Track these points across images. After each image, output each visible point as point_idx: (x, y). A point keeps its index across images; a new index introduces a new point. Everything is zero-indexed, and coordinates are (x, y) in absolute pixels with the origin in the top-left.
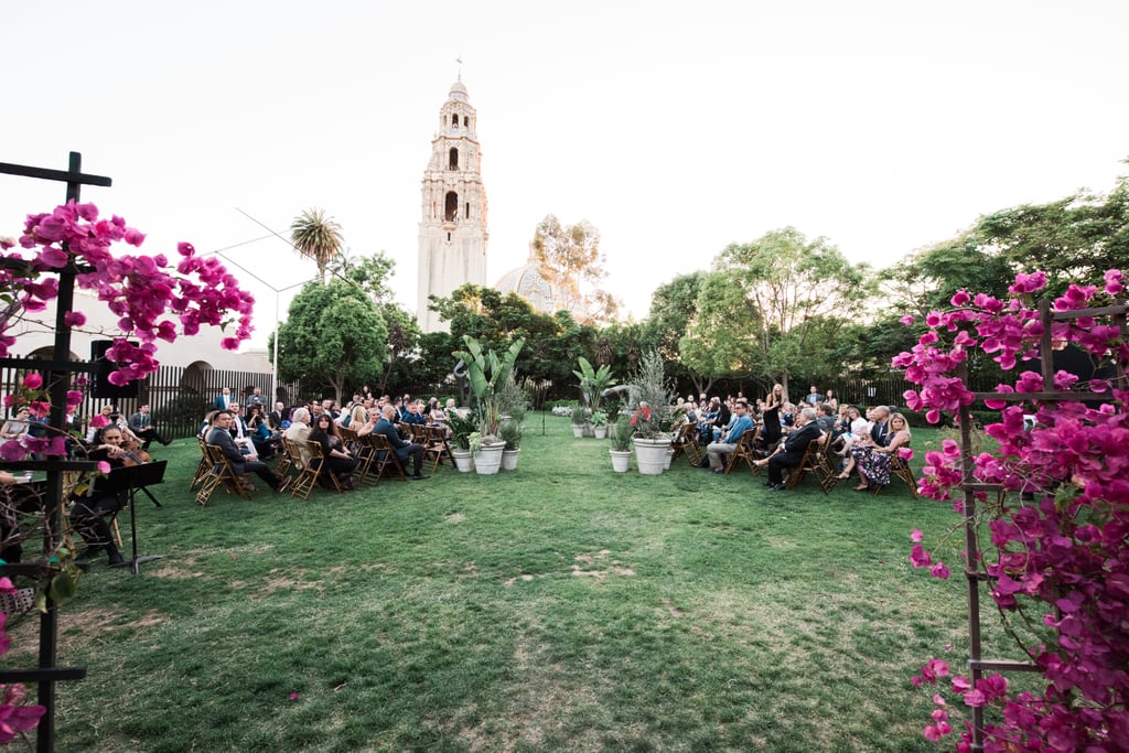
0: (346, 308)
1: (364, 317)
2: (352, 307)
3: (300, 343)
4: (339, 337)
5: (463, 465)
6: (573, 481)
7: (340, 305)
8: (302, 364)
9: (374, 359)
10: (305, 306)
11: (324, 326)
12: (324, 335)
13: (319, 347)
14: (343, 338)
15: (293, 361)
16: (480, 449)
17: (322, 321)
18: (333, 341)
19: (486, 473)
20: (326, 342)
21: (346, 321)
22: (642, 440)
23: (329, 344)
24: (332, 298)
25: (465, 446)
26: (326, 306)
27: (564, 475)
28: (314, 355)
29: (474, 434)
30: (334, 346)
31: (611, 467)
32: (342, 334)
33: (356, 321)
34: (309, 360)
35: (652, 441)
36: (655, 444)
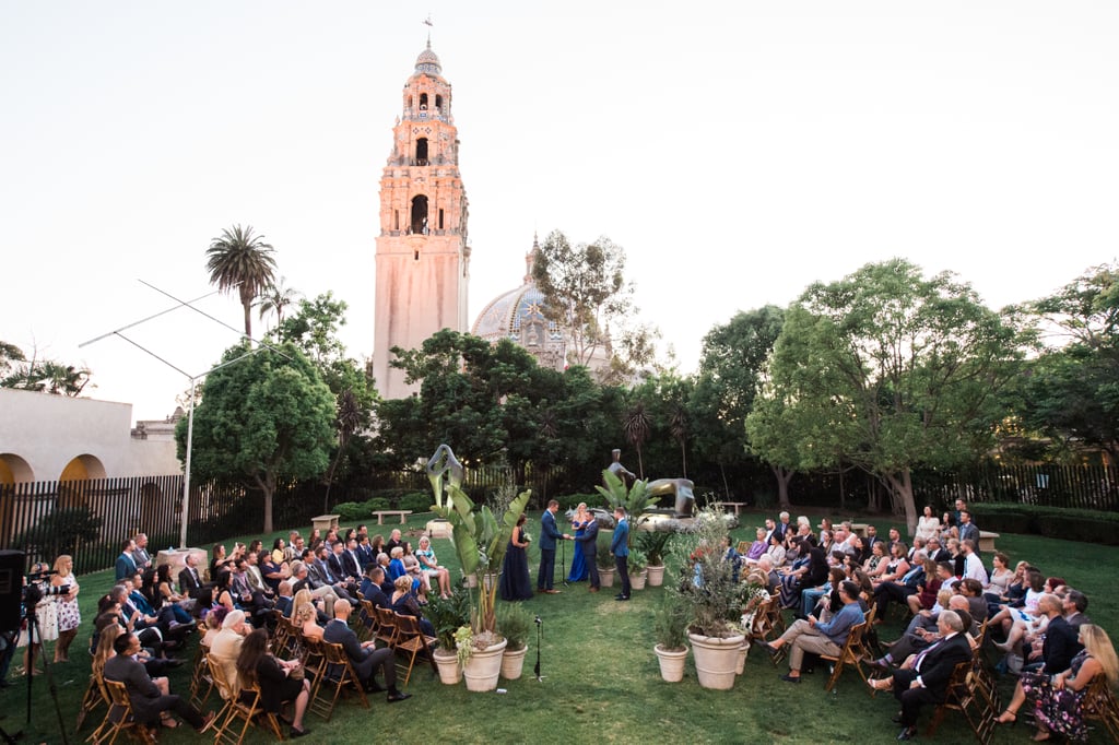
0: (282, 383)
1: (306, 394)
2: (288, 382)
3: (219, 434)
4: (271, 424)
5: (448, 674)
6: (603, 707)
7: (274, 379)
8: (220, 462)
9: (318, 451)
10: (226, 382)
11: (251, 409)
12: (251, 422)
13: (244, 439)
14: (278, 425)
15: (209, 459)
16: (471, 655)
17: (249, 403)
18: (263, 431)
19: (479, 689)
20: (254, 431)
21: (281, 402)
22: (702, 638)
23: (259, 434)
24: (263, 369)
25: (451, 647)
26: (254, 380)
27: (590, 691)
28: (237, 449)
29: (462, 630)
30: (265, 438)
31: (657, 670)
32: (276, 421)
33: (294, 401)
34: (231, 456)
35: (716, 640)
36: (721, 644)
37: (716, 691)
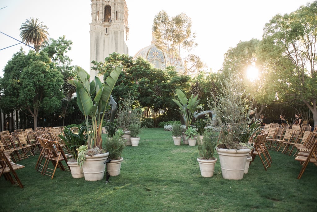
0: (37, 67)
1: (48, 72)
2: (40, 67)
3: (10, 89)
4: (32, 85)
5: (75, 172)
7: (34, 65)
8: (12, 102)
9: (55, 98)
10: (13, 67)
11: (23, 78)
12: (23, 84)
13: (20, 91)
14: (35, 85)
15: (7, 100)
16: (85, 159)
17: (22, 76)
18: (29, 87)
19: (91, 180)
20: (25, 88)
21: (36, 75)
22: (225, 150)
23: (27, 89)
24: (29, 62)
25: (75, 157)
26: (25, 66)
28: (18, 96)
29: (82, 147)
30: (29, 90)
32: (35, 83)
33: (43, 75)
34: (16, 99)
35: (234, 151)
36: (237, 153)
37: (233, 180)
